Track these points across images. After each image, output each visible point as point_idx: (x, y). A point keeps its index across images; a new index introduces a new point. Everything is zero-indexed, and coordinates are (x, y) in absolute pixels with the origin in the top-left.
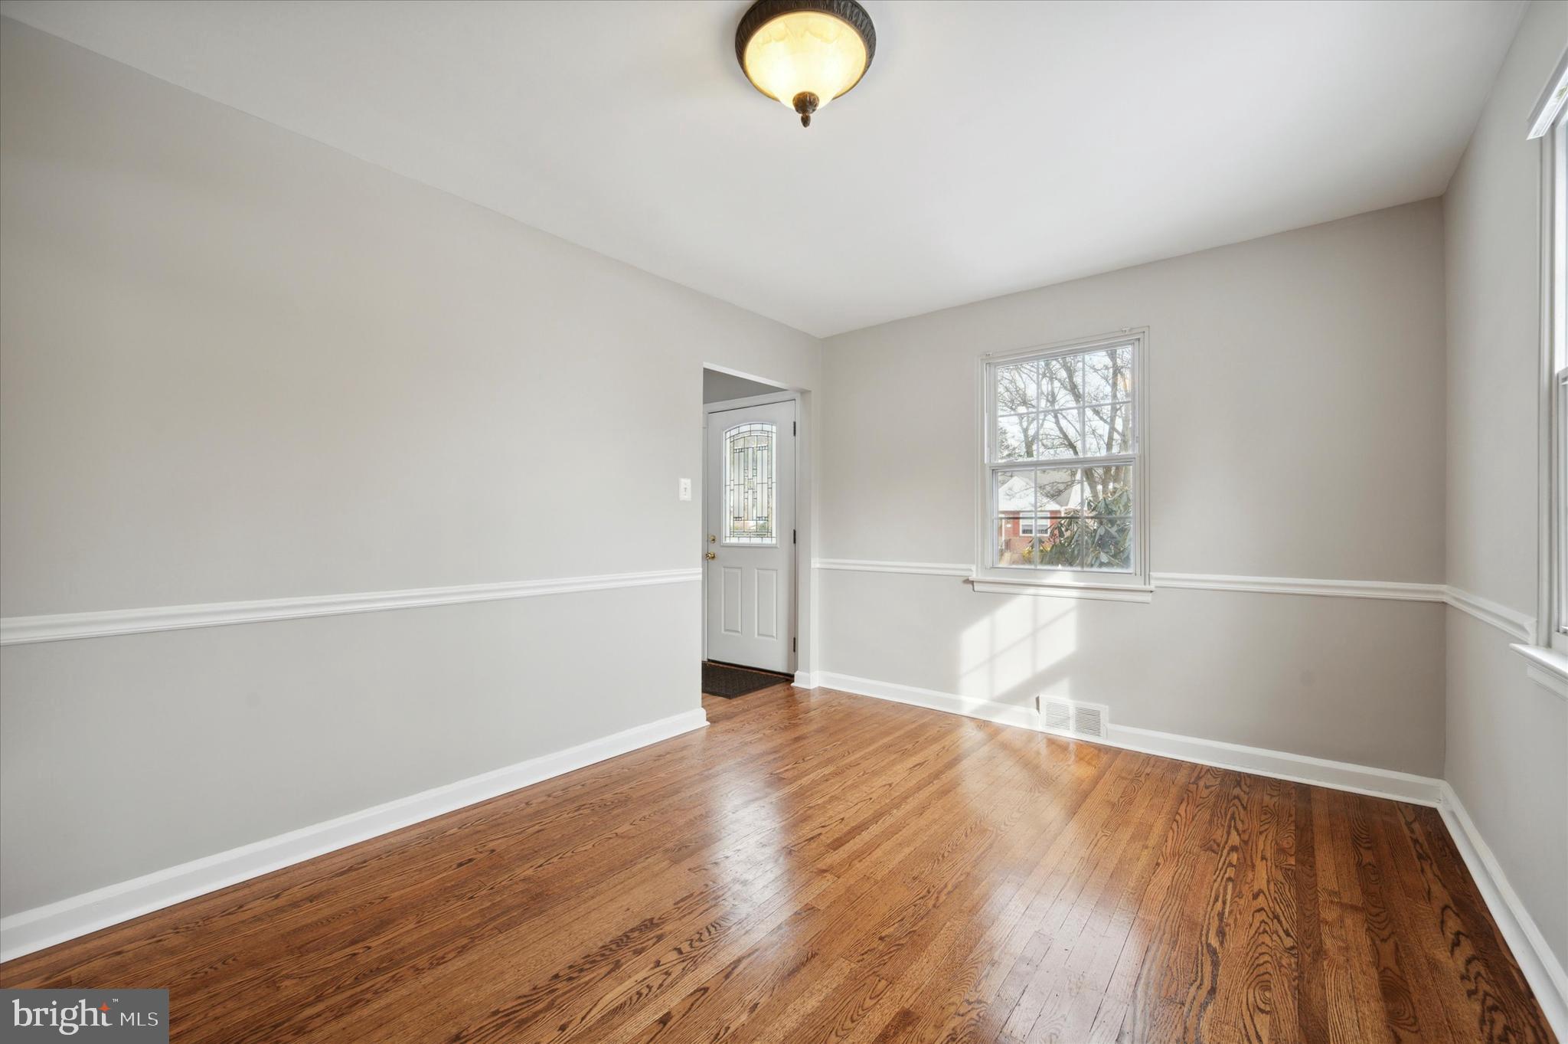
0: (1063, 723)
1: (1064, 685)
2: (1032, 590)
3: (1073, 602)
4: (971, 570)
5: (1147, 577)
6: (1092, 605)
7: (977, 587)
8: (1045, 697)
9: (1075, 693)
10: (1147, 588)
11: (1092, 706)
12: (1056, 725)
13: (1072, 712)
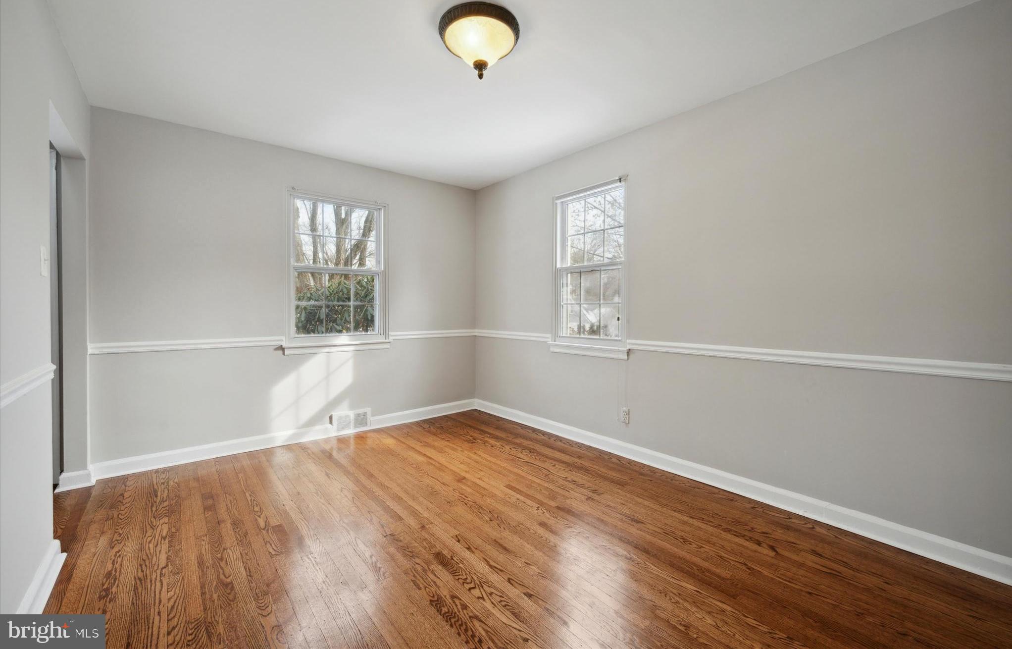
0: (347, 426)
1: (345, 404)
2: (327, 350)
3: (350, 354)
4: (282, 340)
5: (387, 336)
6: (360, 353)
7: (287, 352)
8: (335, 415)
9: (352, 407)
10: (387, 340)
11: (361, 411)
12: (342, 429)
13: (352, 418)
